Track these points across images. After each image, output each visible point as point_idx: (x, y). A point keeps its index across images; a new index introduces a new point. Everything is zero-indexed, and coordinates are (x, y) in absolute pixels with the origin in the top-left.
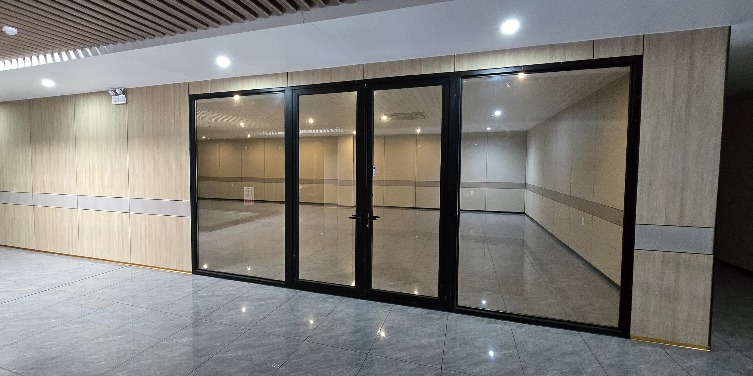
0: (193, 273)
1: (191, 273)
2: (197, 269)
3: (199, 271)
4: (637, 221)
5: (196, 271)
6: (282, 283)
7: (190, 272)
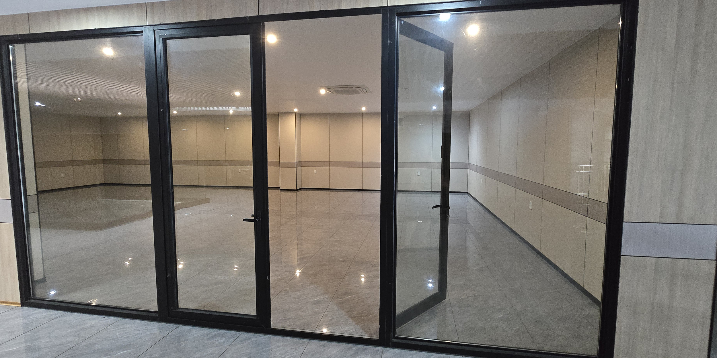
0: (23, 304)
1: (20, 306)
2: (30, 299)
3: (33, 301)
4: (626, 218)
5: (28, 301)
6: (154, 314)
7: (18, 304)
